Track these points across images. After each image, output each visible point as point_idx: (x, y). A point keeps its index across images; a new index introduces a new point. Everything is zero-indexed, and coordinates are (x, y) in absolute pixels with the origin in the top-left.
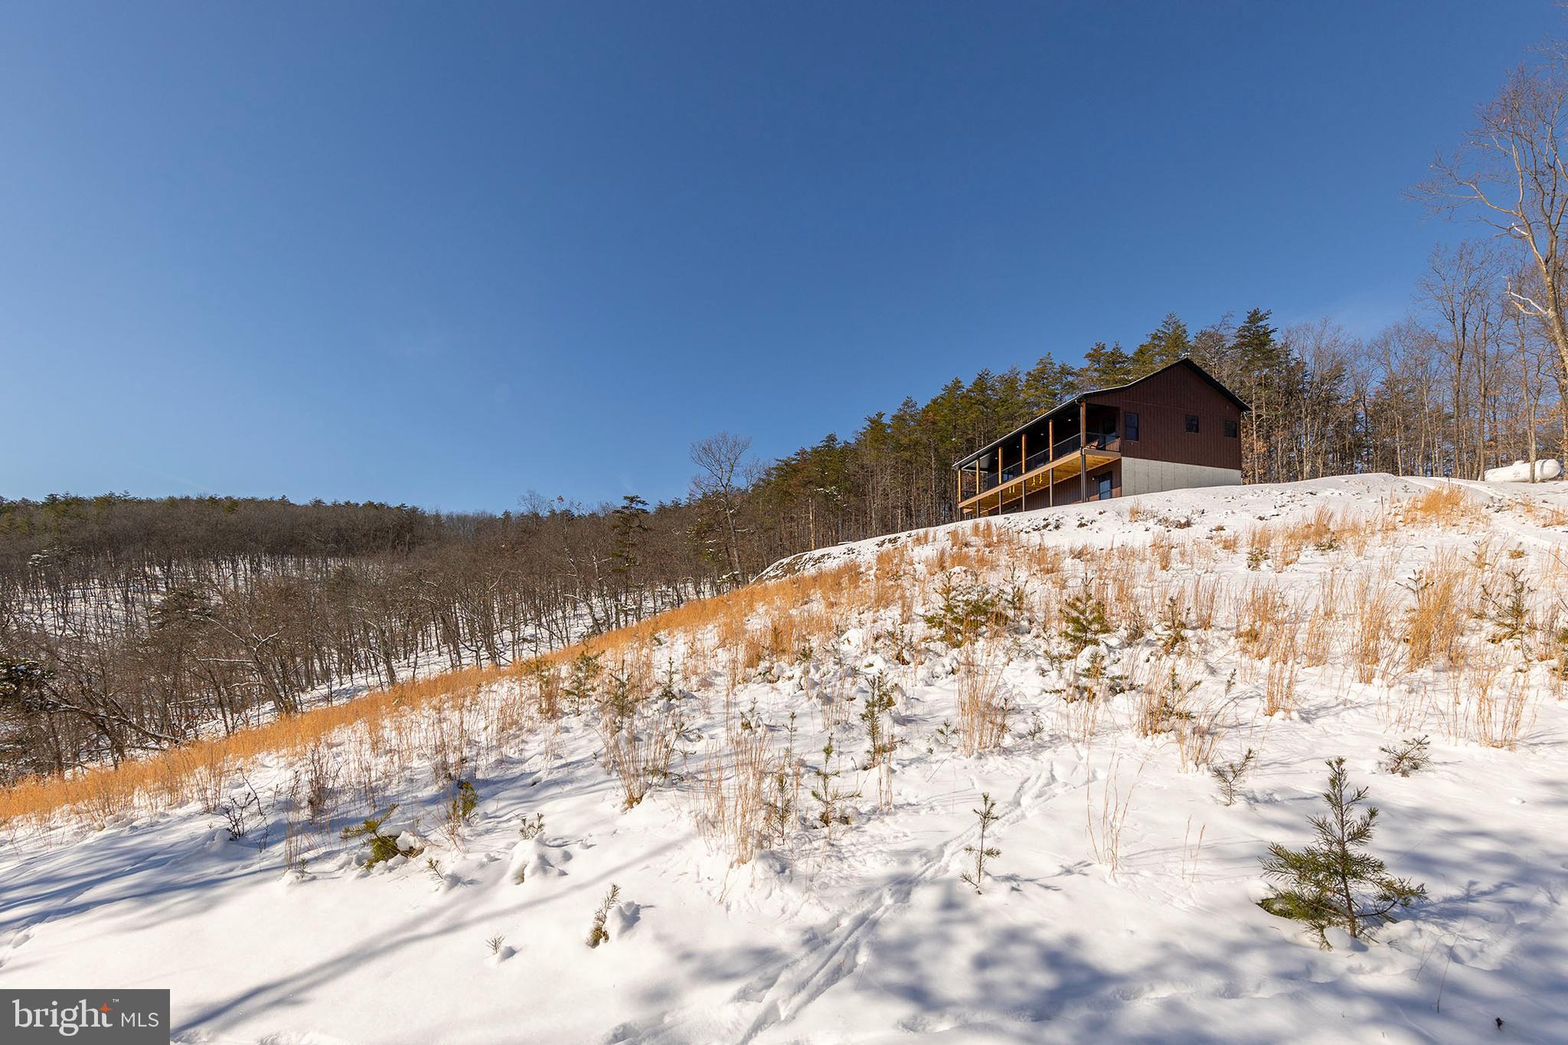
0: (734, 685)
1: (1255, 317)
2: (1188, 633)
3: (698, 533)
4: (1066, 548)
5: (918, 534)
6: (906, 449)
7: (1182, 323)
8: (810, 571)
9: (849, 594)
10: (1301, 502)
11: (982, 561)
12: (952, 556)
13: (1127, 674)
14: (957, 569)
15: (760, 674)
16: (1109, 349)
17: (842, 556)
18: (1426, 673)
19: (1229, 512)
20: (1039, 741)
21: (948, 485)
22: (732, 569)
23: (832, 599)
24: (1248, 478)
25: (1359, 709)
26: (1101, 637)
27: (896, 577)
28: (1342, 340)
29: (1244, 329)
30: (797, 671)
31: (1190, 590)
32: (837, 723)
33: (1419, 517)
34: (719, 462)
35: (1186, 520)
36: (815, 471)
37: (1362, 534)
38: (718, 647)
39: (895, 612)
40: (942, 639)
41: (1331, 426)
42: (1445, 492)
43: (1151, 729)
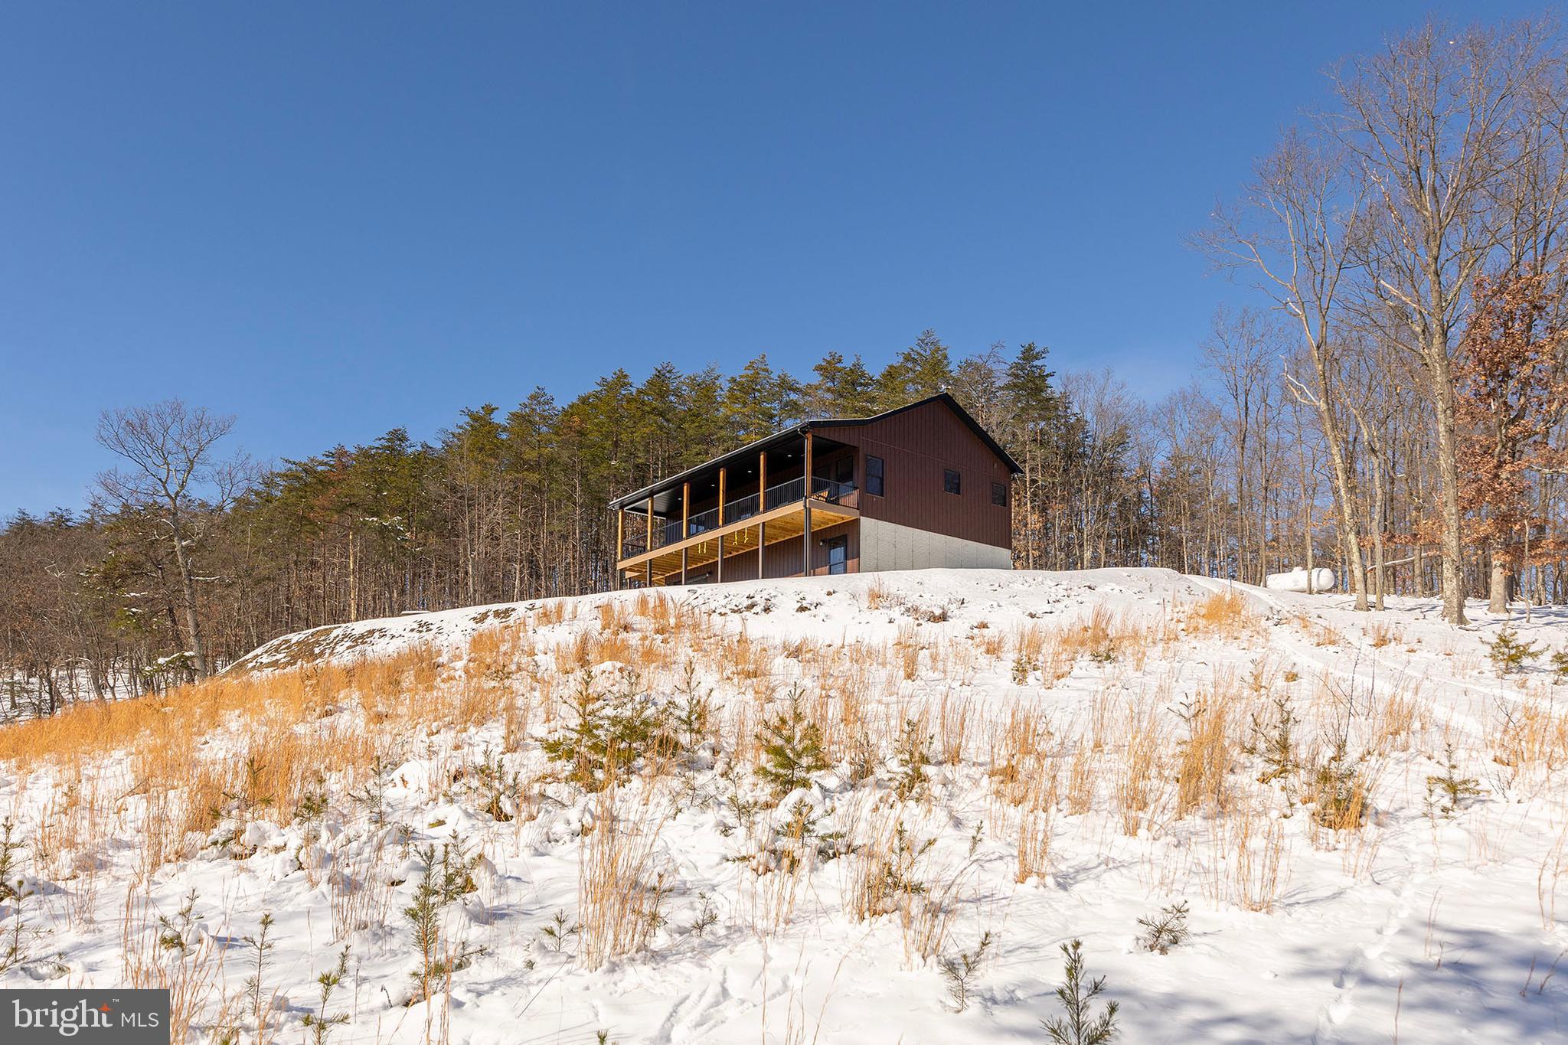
0: (155, 865)
1: (1029, 354)
2: (929, 770)
3: (106, 577)
4: (778, 642)
5: (544, 606)
6: (531, 469)
7: (942, 345)
8: (344, 657)
9: (412, 699)
10: (1078, 598)
11: (649, 655)
12: (598, 643)
13: (844, 830)
14: (607, 665)
15: (215, 843)
16: (848, 363)
17: (407, 634)
18: (1194, 821)
19: (995, 604)
20: (710, 938)
21: (602, 532)
22: (181, 646)
23: (381, 708)
24: (1020, 561)
25: (1121, 869)
26: (814, 775)
27: (502, 673)
28: (1127, 399)
29: (1016, 366)
30: (294, 836)
31: (935, 710)
32: (363, 926)
33: (1201, 626)
34: (161, 451)
35: (941, 611)
36: (362, 488)
37: (1143, 643)
38: (132, 793)
39: (494, 733)
40: (574, 777)
41: (1114, 504)
42: (1228, 597)
43: (869, 910)
